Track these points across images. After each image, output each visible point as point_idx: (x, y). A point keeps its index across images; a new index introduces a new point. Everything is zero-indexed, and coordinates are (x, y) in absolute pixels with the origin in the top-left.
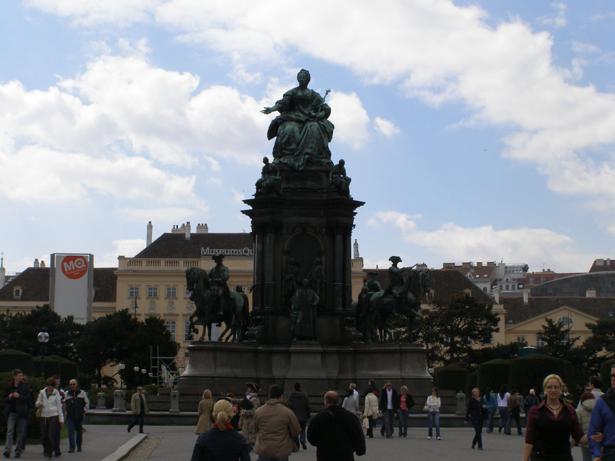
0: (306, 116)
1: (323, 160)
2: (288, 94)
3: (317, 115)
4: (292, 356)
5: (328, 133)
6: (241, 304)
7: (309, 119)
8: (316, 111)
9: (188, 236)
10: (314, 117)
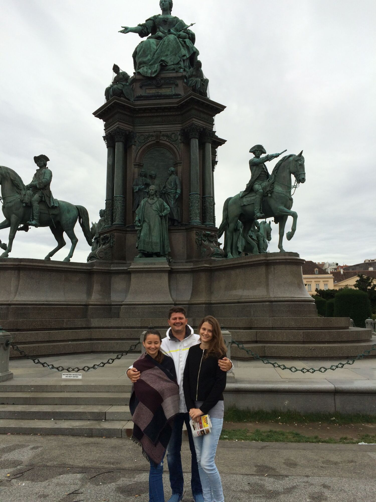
0: (166, 34)
3: (177, 33)
4: (133, 276)
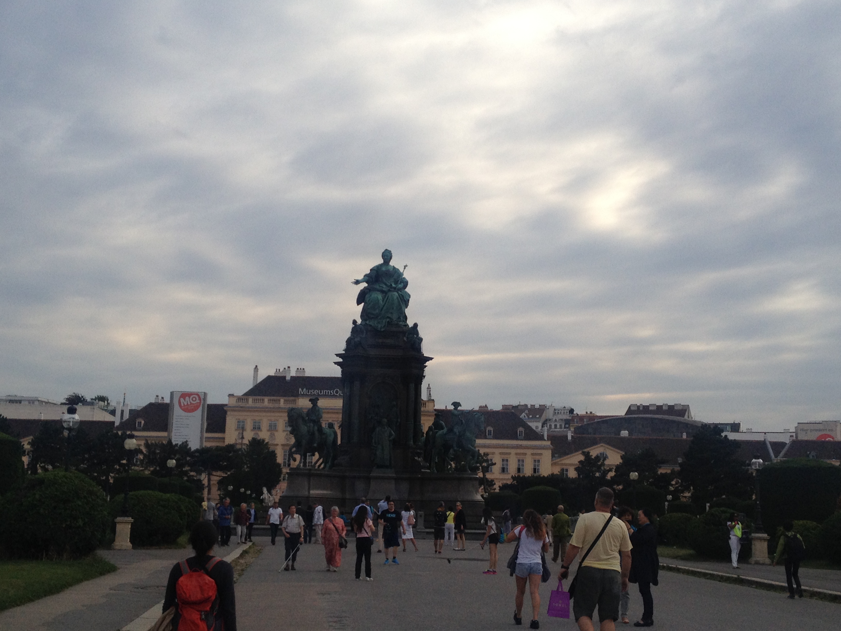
0: (388, 287)
1: (401, 323)
2: (374, 269)
3: (396, 286)
5: (405, 301)
6: (331, 438)
7: (390, 289)
8: (396, 283)
9: (288, 378)
10: (395, 288)
